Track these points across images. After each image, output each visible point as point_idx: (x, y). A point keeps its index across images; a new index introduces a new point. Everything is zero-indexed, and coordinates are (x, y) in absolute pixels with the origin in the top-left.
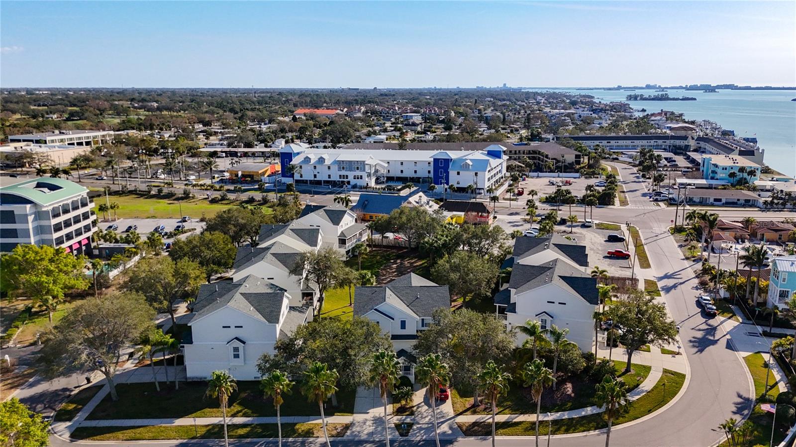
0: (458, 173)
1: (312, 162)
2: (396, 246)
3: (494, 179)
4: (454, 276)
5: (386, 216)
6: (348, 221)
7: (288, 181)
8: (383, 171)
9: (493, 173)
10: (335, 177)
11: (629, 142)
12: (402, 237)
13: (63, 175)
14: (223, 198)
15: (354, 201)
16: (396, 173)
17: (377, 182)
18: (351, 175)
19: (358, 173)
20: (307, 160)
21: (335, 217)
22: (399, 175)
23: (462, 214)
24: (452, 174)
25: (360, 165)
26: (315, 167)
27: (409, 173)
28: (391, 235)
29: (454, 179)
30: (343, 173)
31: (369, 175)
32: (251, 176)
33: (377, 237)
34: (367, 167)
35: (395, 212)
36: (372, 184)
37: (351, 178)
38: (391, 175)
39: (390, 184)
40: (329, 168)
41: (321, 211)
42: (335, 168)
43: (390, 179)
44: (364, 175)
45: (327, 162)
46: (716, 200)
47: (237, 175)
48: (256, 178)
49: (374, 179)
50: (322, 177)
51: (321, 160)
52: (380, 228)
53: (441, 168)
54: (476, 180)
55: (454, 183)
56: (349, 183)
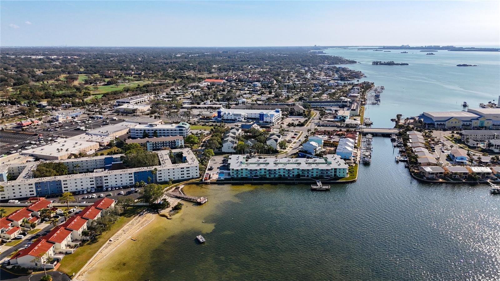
2: (250, 136)
3: (276, 119)
4: (258, 139)
5: (248, 130)
6: (240, 130)
7: (220, 119)
8: (246, 116)
9: (276, 117)
10: (233, 118)
11: (333, 103)
12: (251, 134)
13: (158, 118)
14: (205, 124)
15: (240, 125)
16: (250, 117)
17: (244, 120)
18: (237, 118)
19: (239, 117)
20: (225, 113)
21: (238, 130)
22: (251, 117)
23: (265, 129)
24: (265, 118)
25: (240, 115)
26: (227, 115)
27: (253, 117)
28: (248, 134)
29: (265, 119)
30: (235, 117)
31: (242, 118)
32: (209, 117)
33: (246, 134)
35: (249, 129)
36: (243, 120)
37: (237, 119)
38: (248, 117)
39: (248, 120)
40: (231, 116)
41: (235, 129)
42: (233, 116)
43: (248, 118)
44: (241, 118)
45: (231, 114)
46: (329, 125)
47: (205, 117)
48: (210, 118)
49: (243, 119)
50: (229, 118)
51: (229, 114)
52: (246, 132)
53: (262, 116)
54: (271, 119)
55: (265, 120)
56: (236, 120)
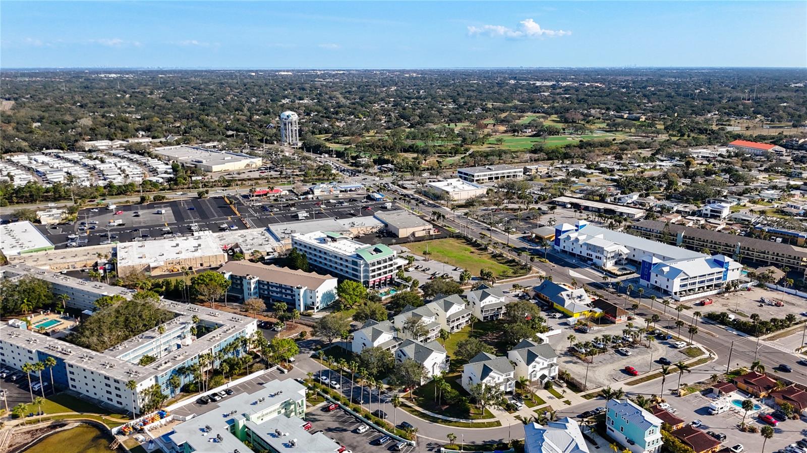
0: (657, 276)
1: (572, 239)
7: (558, 248)
10: (584, 254)
18: (594, 254)
19: (599, 255)
20: (569, 238)
23: (600, 311)
24: (653, 275)
25: (601, 250)
26: (573, 244)
29: (654, 279)
30: (590, 252)
31: (606, 257)
34: (605, 253)
37: (594, 257)
38: (636, 258)
40: (581, 246)
42: (585, 247)
44: (603, 257)
45: (580, 243)
50: (575, 252)
51: (577, 240)
53: (647, 268)
54: (668, 284)
55: (652, 282)
56: (592, 260)
